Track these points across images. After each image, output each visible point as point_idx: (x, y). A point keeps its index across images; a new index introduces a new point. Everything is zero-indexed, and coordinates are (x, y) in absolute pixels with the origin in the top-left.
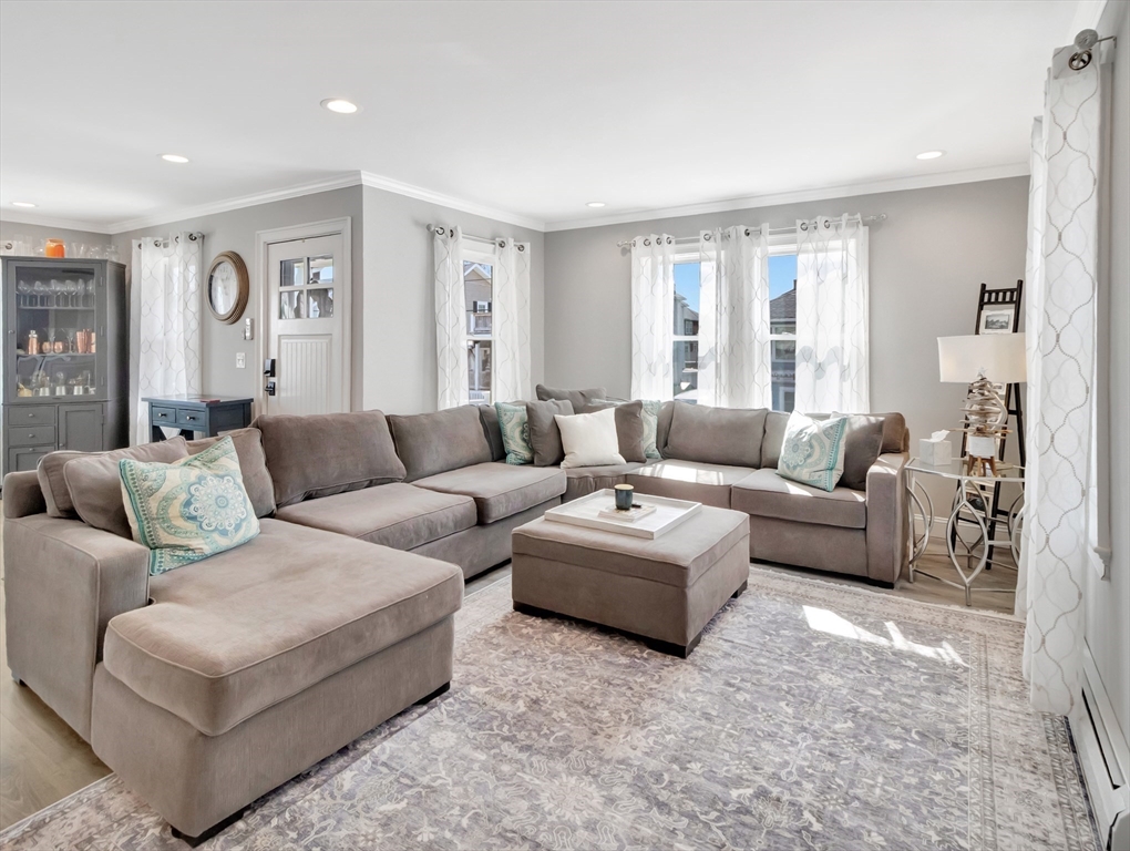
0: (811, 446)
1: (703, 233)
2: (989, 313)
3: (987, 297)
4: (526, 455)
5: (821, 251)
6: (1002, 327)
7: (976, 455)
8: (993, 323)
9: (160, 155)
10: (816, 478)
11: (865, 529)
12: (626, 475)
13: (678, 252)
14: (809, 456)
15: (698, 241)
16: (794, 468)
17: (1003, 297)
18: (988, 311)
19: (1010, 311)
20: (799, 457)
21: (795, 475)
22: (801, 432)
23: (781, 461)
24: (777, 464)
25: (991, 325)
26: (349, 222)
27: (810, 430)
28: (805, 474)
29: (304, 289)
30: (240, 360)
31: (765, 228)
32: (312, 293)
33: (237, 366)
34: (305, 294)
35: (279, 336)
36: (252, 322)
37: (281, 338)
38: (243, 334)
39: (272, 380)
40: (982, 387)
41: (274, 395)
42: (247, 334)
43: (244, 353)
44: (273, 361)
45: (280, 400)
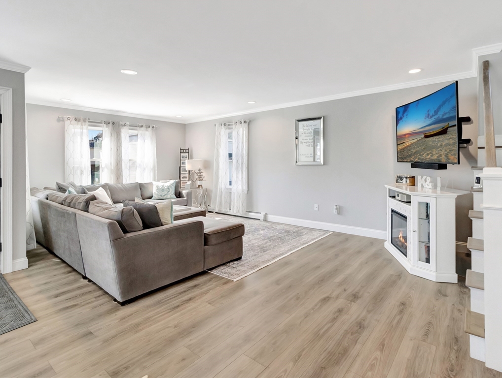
0: (169, 189)
6: (185, 158)
7: (200, 185)
10: (172, 197)
11: (186, 205)
14: (169, 191)
16: (164, 196)
17: (185, 151)
18: (182, 154)
19: (187, 154)
20: (165, 192)
21: (165, 197)
22: (163, 186)
23: (154, 195)
24: (152, 197)
25: (183, 157)
26: (11, 91)
27: (166, 185)
28: (169, 196)
31: (128, 124)
40: (200, 170)
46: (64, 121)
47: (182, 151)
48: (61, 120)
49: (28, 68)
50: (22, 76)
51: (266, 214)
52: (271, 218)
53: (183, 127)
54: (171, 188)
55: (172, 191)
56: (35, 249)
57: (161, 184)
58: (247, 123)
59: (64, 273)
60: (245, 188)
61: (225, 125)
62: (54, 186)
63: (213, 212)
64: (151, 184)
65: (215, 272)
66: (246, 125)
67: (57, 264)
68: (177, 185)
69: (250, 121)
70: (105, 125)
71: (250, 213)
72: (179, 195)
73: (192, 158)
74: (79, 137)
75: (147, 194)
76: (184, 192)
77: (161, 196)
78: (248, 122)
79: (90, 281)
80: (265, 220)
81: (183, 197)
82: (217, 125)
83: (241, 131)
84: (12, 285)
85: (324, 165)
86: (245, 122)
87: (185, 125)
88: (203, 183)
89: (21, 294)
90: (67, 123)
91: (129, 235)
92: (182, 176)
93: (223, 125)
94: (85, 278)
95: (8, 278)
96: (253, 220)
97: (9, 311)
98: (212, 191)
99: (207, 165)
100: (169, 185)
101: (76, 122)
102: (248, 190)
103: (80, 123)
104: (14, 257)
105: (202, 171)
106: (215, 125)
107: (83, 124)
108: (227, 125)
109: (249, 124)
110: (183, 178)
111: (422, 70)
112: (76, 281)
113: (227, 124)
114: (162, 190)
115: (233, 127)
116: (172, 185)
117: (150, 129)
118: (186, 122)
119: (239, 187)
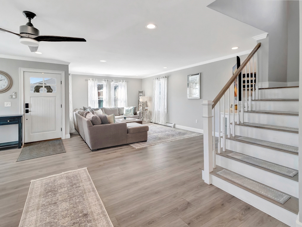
0: (130, 111)
7: (146, 109)
10: (132, 114)
17: (141, 93)
18: (140, 94)
25: (140, 95)
26: (64, 72)
27: (130, 109)
28: (130, 114)
29: (44, 85)
30: (8, 104)
31: (114, 80)
32: (45, 87)
33: (5, 106)
34: (44, 87)
35: (30, 97)
36: (16, 93)
37: (31, 98)
38: (11, 97)
39: (27, 109)
40: (146, 102)
41: (28, 113)
42: (14, 97)
43: (10, 102)
44: (26, 104)
45: (31, 114)
46: (88, 81)
47: (140, 92)
48: (87, 80)
49: (69, 63)
50: (68, 66)
51: (175, 124)
52: (177, 126)
53: (141, 81)
54: (132, 110)
55: (132, 112)
56: (74, 133)
57: (127, 108)
59: (80, 141)
60: (166, 111)
61: (157, 79)
62: (82, 108)
63: (152, 123)
64: (123, 108)
65: (131, 145)
66: (167, 78)
67: (79, 138)
68: (135, 109)
69: (168, 77)
70: (104, 82)
71: (168, 124)
72: (135, 114)
73: (144, 96)
74: (94, 87)
76: (138, 112)
77: (127, 114)
78: (167, 77)
79: (86, 144)
80: (174, 127)
81: (137, 114)
82: (154, 79)
83: (163, 82)
84: (63, 143)
85: (200, 98)
86: (166, 77)
88: (148, 108)
89: (65, 145)
90: (89, 81)
91: (95, 126)
92: (139, 104)
93: (156, 79)
94: (85, 143)
95: (63, 140)
96: (168, 127)
97: (60, 149)
98: (152, 112)
99: (151, 99)
101: (92, 81)
102: (167, 112)
103: (94, 81)
104: (66, 134)
105: (147, 102)
107: (95, 81)
108: (159, 79)
109: (168, 78)
110: (140, 105)
111: (239, 47)
112: (82, 143)
114: (127, 111)
115: (161, 80)
116: (132, 109)
117: (124, 82)
118: (142, 78)
119: (163, 110)
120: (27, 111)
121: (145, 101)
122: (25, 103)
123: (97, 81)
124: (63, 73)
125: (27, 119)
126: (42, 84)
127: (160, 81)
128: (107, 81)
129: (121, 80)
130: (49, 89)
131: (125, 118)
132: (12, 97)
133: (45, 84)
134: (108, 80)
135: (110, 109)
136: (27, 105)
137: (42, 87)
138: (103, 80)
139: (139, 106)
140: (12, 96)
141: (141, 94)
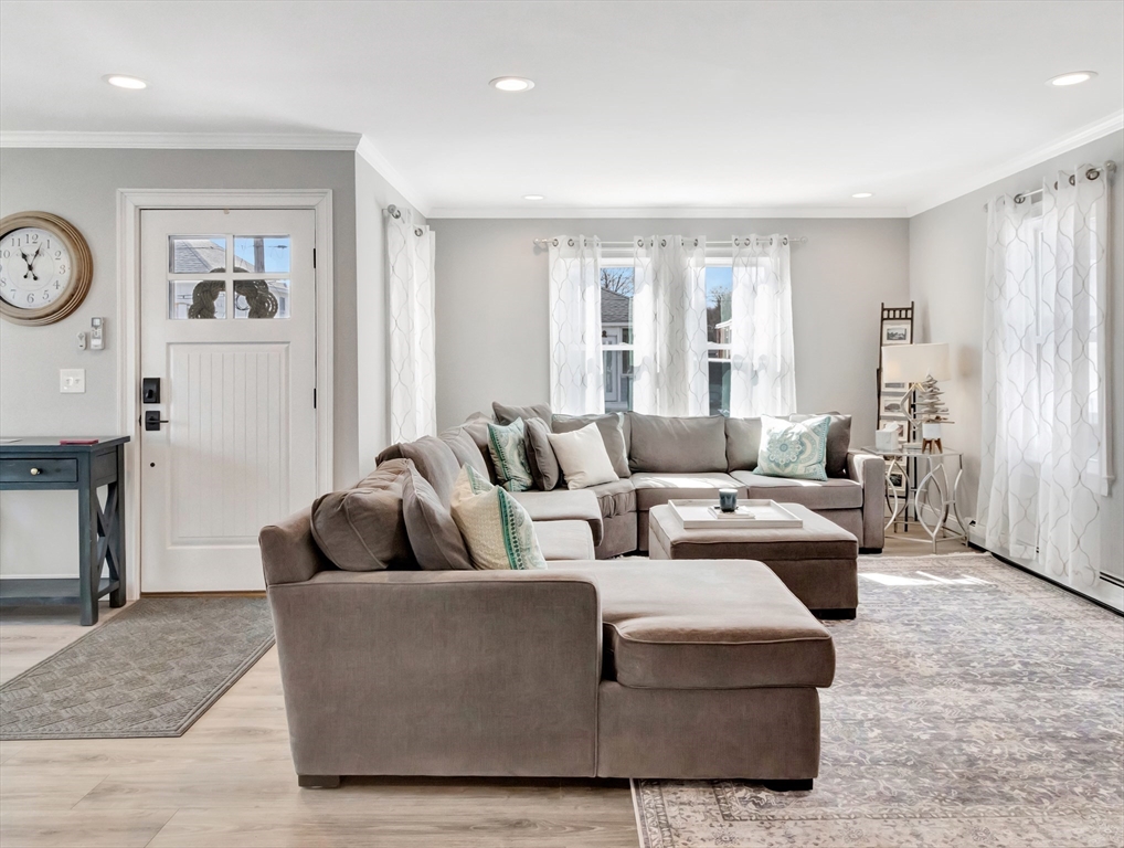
0: (802, 444)
1: (636, 238)
2: (890, 327)
3: (887, 314)
4: (527, 481)
5: (752, 265)
6: (900, 339)
7: (928, 438)
8: (893, 335)
9: (106, 77)
10: (811, 471)
11: (862, 509)
12: (637, 490)
13: (604, 255)
14: (801, 452)
15: (632, 246)
16: (787, 465)
17: (899, 315)
18: (889, 326)
19: (906, 326)
20: (791, 455)
21: (787, 471)
22: (786, 432)
23: (761, 462)
24: (756, 465)
25: (890, 336)
26: (329, 197)
27: (796, 430)
28: (800, 470)
29: (229, 278)
30: (72, 380)
31: (702, 239)
32: (238, 285)
33: (64, 389)
34: (229, 286)
35: (169, 344)
36: (105, 323)
37: (172, 347)
38: (83, 343)
39: (152, 407)
40: (931, 385)
41: (158, 429)
42: (96, 343)
43: (83, 370)
44: (147, 381)
45: (172, 437)
46: (547, 250)
48: (541, 249)
49: (356, 137)
50: (349, 156)
53: (900, 231)
54: (813, 442)
57: (781, 427)
58: (1104, 176)
61: (1018, 199)
63: (983, 550)
64: (758, 421)
66: (1100, 186)
68: (837, 434)
69: (1113, 169)
70: (642, 251)
75: (742, 456)
76: (858, 460)
77: (778, 465)
78: (1106, 172)
81: (849, 475)
82: (990, 207)
83: (1068, 217)
86: (1092, 174)
87: (907, 221)
92: (886, 402)
93: (1011, 203)
100: (804, 430)
101: (571, 250)
103: (579, 252)
105: (941, 387)
106: (986, 206)
108: (1029, 200)
109: (1112, 182)
110: (888, 408)
113: (1028, 195)
114: (781, 444)
115: (1046, 203)
116: (814, 430)
117: (772, 249)
118: (910, 215)
119: (1066, 462)
120: (153, 422)
121: (924, 379)
122: (143, 377)
123: (599, 250)
124: (325, 204)
125: (153, 465)
126: (222, 270)
127: (1038, 213)
128: (656, 244)
129: (753, 237)
130: (259, 299)
131: (729, 503)
132: (87, 346)
133: (236, 270)
134: (668, 238)
135: (667, 423)
136: (151, 390)
137: (221, 285)
138: (635, 242)
139: (883, 413)
140: (87, 339)
141: (902, 327)
